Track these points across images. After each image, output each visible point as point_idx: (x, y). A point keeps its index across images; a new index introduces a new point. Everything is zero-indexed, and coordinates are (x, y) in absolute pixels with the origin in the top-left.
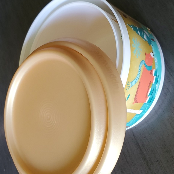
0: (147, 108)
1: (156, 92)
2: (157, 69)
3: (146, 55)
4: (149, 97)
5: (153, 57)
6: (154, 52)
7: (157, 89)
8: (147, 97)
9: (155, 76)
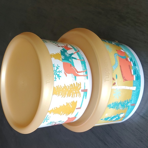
0: (138, 85)
1: (139, 72)
2: (131, 58)
3: (117, 51)
4: (135, 76)
5: (124, 51)
6: (123, 49)
7: (138, 69)
8: (132, 76)
9: (131, 62)
